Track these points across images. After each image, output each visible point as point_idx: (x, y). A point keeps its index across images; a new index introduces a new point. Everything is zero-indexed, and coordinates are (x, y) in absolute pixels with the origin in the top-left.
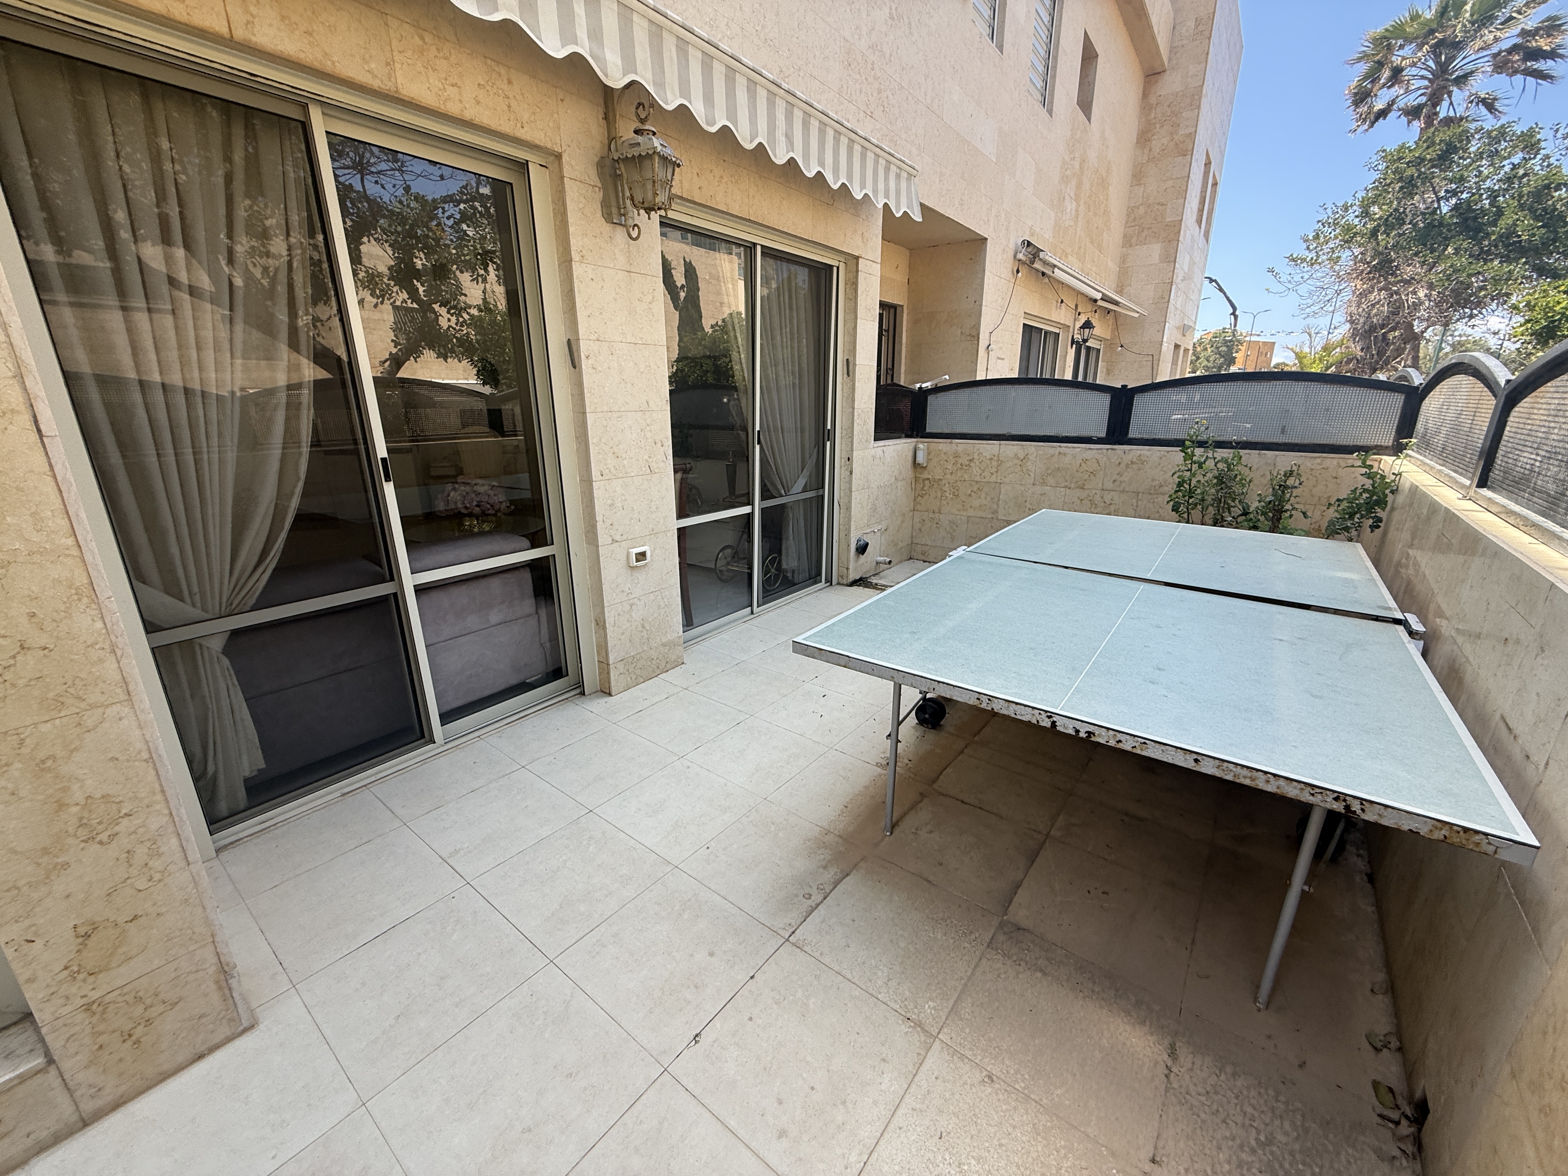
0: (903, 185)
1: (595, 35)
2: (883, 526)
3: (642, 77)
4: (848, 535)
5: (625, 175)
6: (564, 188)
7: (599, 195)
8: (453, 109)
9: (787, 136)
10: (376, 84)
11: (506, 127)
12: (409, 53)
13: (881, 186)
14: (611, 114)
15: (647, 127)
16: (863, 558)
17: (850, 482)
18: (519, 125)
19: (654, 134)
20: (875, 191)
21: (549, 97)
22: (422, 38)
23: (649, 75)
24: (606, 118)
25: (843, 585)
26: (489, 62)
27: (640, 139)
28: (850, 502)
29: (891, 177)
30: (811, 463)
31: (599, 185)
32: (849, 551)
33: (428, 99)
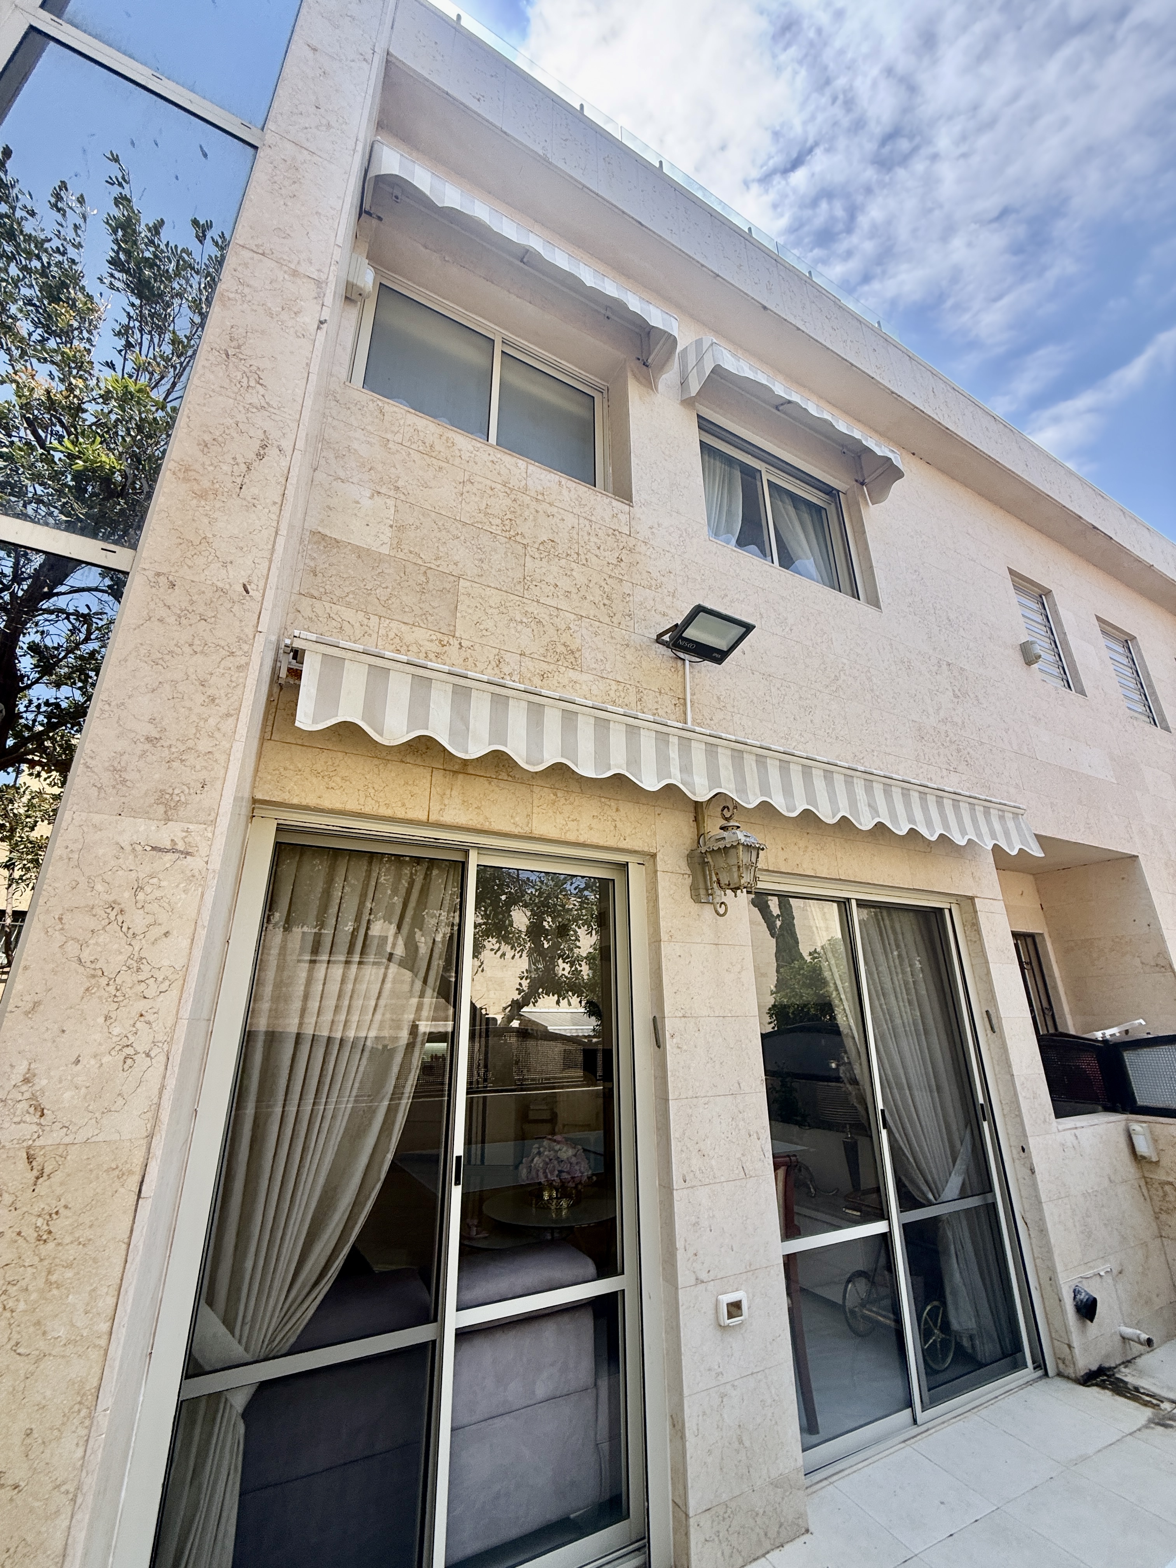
0: (1011, 824)
1: (686, 768)
2: (1112, 1264)
3: (726, 789)
4: (1053, 1279)
5: (712, 863)
6: (656, 880)
7: (689, 881)
8: (571, 837)
9: (869, 805)
10: (516, 831)
11: (611, 843)
12: (545, 806)
13: (984, 829)
14: (700, 817)
15: (731, 824)
16: (1093, 1328)
17: (1034, 1185)
18: (622, 839)
19: (738, 827)
20: (979, 835)
21: (649, 814)
22: (555, 794)
23: (732, 786)
24: (696, 820)
25: (1068, 1378)
26: (603, 800)
27: (725, 834)
28: (1042, 1219)
29: (993, 819)
30: (964, 1151)
31: (689, 872)
32: (1063, 1311)
33: (554, 834)
